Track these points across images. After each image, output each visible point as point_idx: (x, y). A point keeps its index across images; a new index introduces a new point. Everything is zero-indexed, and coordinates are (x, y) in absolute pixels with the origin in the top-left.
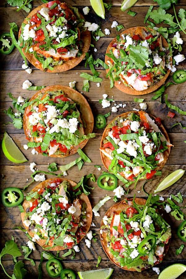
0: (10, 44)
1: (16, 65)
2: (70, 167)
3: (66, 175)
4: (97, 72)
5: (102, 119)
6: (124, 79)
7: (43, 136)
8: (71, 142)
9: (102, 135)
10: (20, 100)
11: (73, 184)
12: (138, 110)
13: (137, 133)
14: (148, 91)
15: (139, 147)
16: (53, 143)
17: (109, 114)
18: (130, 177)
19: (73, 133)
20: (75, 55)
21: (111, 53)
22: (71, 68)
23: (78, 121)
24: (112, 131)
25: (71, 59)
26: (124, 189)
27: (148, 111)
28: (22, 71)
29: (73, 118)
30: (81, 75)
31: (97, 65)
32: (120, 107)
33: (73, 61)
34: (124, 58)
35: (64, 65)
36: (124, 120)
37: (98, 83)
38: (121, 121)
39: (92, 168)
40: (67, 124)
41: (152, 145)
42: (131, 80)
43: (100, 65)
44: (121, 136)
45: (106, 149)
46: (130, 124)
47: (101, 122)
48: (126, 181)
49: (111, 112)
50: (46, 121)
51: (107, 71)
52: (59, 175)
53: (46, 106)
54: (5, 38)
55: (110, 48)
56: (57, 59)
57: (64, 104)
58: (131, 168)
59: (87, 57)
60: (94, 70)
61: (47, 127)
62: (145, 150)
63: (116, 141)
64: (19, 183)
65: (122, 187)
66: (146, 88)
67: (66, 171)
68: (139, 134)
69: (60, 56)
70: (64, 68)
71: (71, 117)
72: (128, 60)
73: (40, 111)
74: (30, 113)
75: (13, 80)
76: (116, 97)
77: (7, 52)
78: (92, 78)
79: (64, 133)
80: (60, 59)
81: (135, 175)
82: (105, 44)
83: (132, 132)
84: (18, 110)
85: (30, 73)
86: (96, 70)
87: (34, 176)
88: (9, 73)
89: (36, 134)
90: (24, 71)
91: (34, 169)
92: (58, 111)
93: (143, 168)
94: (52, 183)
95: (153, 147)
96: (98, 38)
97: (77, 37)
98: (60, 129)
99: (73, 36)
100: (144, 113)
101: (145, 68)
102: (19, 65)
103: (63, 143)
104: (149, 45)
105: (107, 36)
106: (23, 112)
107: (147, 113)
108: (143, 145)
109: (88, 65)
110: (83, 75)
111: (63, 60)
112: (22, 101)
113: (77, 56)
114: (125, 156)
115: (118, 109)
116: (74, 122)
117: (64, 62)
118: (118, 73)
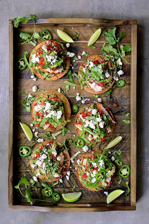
0: (24, 64)
1: (27, 76)
2: (57, 134)
3: (56, 139)
4: (74, 80)
5: (76, 107)
6: (89, 85)
7: (42, 119)
8: (57, 124)
9: (76, 116)
10: (30, 96)
11: (59, 144)
12: (97, 102)
13: (95, 116)
14: (102, 92)
15: (96, 124)
16: (47, 123)
17: (80, 104)
18: (91, 140)
19: (59, 119)
20: (61, 71)
21: (82, 70)
22: (59, 78)
23: (62, 112)
24: (82, 114)
25: (59, 73)
26: (88, 147)
27: (102, 103)
28: (31, 80)
29: (60, 111)
30: (65, 82)
31: (74, 77)
32: (87, 100)
33: (60, 74)
34: (88, 74)
35: (55, 76)
36: (88, 108)
37: (74, 86)
38: (87, 109)
39: (70, 135)
40: (56, 114)
41: (104, 122)
42: (92, 86)
43: (75, 77)
44: (87, 118)
45: (78, 124)
46: (92, 111)
47: (76, 109)
48: (90, 143)
49: (81, 103)
50: (44, 111)
51: (80, 80)
52: (51, 139)
53: (45, 103)
54: (21, 61)
55: (81, 67)
56: (51, 74)
57: (55, 103)
58: (92, 135)
59: (68, 72)
60: (72, 79)
61: (44, 114)
62: (99, 125)
63: (83, 120)
64: (28, 143)
65: (87, 146)
66: (101, 90)
67: (56, 137)
68: (97, 117)
69: (53, 72)
70: (55, 78)
71: (58, 110)
72: (91, 76)
73: (41, 104)
74: (36, 105)
75: (26, 84)
76: (84, 95)
77: (23, 68)
78: (70, 84)
79: (53, 119)
80: (53, 73)
81: (94, 139)
82: (78, 64)
83: (93, 115)
84: (28, 101)
85: (35, 80)
86: (73, 79)
87: (37, 139)
88: (24, 80)
89: (38, 117)
90: (32, 79)
91: (37, 135)
92: (52, 106)
93: (99, 135)
94: (47, 143)
95: (104, 123)
96: (74, 61)
97: (62, 62)
98: (52, 116)
99: (60, 61)
100: (100, 105)
101: (100, 80)
102: (29, 76)
103: (52, 124)
104: (102, 68)
105: (80, 60)
106: (31, 102)
107: (101, 104)
108: (99, 123)
109: (69, 76)
110: (66, 82)
111: (54, 74)
112: (31, 96)
113: (62, 72)
114: (89, 129)
115: (85, 101)
116: (60, 113)
117: (55, 75)
118: (85, 82)
